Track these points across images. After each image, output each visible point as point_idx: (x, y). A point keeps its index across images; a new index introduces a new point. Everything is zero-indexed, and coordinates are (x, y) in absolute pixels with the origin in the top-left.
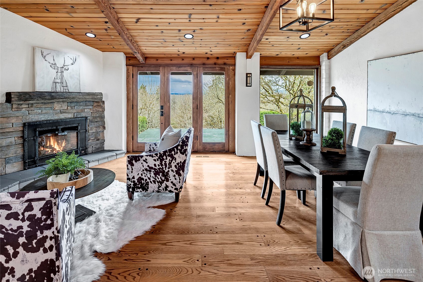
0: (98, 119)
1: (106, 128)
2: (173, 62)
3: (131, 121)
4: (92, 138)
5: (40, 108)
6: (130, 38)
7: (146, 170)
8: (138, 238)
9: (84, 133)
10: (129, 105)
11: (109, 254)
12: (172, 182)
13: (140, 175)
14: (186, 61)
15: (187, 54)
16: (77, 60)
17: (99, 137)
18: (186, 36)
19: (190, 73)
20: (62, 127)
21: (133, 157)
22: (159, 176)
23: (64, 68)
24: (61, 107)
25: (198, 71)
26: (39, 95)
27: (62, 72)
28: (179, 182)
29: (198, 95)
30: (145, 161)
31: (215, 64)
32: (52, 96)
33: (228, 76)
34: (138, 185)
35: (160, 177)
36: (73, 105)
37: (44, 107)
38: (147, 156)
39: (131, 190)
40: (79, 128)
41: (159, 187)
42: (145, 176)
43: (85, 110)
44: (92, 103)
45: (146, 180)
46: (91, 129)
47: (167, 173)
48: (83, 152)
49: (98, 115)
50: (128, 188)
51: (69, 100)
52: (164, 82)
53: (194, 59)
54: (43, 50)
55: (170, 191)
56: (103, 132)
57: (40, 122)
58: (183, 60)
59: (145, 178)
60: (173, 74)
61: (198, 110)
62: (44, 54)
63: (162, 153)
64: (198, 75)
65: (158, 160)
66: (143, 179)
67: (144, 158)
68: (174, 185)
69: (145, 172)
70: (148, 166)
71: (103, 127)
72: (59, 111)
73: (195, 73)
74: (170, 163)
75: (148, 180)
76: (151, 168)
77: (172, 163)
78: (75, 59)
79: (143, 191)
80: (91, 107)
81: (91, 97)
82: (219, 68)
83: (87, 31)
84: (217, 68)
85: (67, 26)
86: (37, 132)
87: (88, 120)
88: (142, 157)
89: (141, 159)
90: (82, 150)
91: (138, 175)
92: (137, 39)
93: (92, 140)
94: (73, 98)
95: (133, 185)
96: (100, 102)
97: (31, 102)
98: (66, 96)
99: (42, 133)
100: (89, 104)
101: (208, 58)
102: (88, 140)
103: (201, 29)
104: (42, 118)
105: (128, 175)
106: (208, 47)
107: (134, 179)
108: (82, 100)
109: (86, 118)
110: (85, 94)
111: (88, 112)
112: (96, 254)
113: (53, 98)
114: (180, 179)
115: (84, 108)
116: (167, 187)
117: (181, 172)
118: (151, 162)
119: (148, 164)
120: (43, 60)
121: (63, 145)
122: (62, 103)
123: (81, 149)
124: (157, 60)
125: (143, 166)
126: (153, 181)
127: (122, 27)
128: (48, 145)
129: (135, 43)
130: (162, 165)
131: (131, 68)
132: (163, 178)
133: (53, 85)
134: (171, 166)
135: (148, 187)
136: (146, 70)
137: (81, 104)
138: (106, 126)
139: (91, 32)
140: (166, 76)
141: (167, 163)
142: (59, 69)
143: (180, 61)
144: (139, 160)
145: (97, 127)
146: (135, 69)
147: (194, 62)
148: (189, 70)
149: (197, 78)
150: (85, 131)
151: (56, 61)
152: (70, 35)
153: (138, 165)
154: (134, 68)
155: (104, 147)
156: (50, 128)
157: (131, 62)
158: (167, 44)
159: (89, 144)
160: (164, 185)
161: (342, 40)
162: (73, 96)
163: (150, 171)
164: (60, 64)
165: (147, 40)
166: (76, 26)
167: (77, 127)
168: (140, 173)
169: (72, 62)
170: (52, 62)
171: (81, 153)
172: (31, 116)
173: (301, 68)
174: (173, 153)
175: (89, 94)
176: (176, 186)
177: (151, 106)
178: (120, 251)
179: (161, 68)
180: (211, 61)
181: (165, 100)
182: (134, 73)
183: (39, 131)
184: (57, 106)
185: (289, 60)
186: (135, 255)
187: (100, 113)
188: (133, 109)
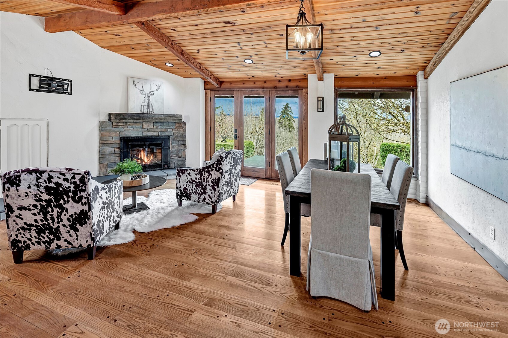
0: (180, 139)
1: (187, 147)
2: (245, 86)
3: (208, 143)
4: (174, 155)
5: (132, 126)
6: (198, 66)
7: (190, 181)
8: (166, 229)
9: (167, 150)
10: (207, 127)
11: (142, 233)
12: (209, 195)
13: (185, 186)
14: (258, 85)
15: (257, 78)
16: (162, 86)
17: (181, 155)
18: (247, 61)
19: (262, 96)
20: (148, 143)
21: (180, 169)
22: (199, 188)
23: (151, 93)
24: (149, 126)
25: (270, 94)
26: (130, 116)
27: (149, 97)
28: (215, 196)
29: (271, 120)
30: (189, 174)
31: (287, 87)
32: (140, 117)
33: (301, 100)
34: (184, 193)
35: (199, 190)
36: (158, 125)
37: (135, 125)
38: (190, 170)
39: (179, 197)
40: (163, 145)
41: (199, 198)
42: (189, 187)
43: (168, 129)
44: (174, 124)
45: (189, 190)
46: (173, 147)
47: (205, 186)
48: (166, 166)
49: (179, 135)
50: (177, 195)
51: (154, 121)
52: (237, 106)
53: (265, 82)
54: (135, 80)
55: (208, 203)
56: (184, 150)
57: (132, 137)
58: (255, 83)
59: (189, 189)
60: (246, 97)
61: (270, 135)
62: (135, 83)
63: (201, 169)
64: (270, 98)
65: (198, 175)
66: (187, 189)
67: (188, 172)
68: (210, 198)
69: (189, 183)
70: (191, 179)
71: (184, 146)
72: (147, 129)
73: (267, 97)
74: (207, 179)
75: (191, 191)
76: (193, 181)
77: (209, 178)
78: (159, 86)
79: (187, 199)
80: (173, 127)
81: (171, 118)
82: (292, 92)
83: (166, 62)
84: (290, 91)
85: (150, 59)
86: (130, 146)
87: (171, 139)
88: (187, 170)
89: (186, 172)
90: (165, 165)
91: (184, 185)
92: (207, 66)
93: (174, 157)
94: (156, 119)
95: (180, 193)
96: (182, 123)
97: (124, 121)
98: (151, 116)
99: (133, 147)
100: (171, 125)
101: (280, 81)
102: (171, 157)
103: (256, 54)
104: (133, 134)
105: (177, 185)
106: (273, 70)
107: (181, 188)
108: (164, 121)
109: (169, 136)
110: (167, 116)
111: (170, 131)
112: (134, 231)
113: (140, 118)
114: (215, 194)
115: (167, 128)
116: (205, 199)
117: (216, 187)
118: (193, 176)
119: (191, 177)
120: (135, 88)
121: (151, 158)
122: (149, 123)
123: (164, 163)
124: (231, 84)
125: (187, 178)
126: (195, 192)
127: (187, 58)
128: (140, 157)
129: (205, 69)
130: (201, 179)
131: (208, 91)
132: (202, 191)
133: (142, 108)
134: (208, 181)
135: (191, 197)
136: (221, 93)
137: (165, 124)
138: (187, 145)
139: (169, 63)
140: (240, 99)
141: (205, 178)
142: (147, 94)
143: (251, 85)
144: (185, 173)
145: (178, 146)
146: (213, 93)
147: (266, 85)
148: (261, 93)
149: (269, 102)
150: (167, 148)
151: (144, 88)
152: (155, 65)
153: (184, 177)
154: (211, 91)
155: (185, 165)
156: (139, 143)
157: (208, 86)
158: (233, 69)
159: (172, 160)
160: (202, 197)
161: (432, 56)
162: (156, 117)
163: (193, 183)
164: (147, 90)
165: (214, 67)
166: (156, 58)
167: (161, 144)
168: (186, 184)
169: (157, 88)
170: (141, 89)
171: (164, 167)
172: (125, 132)
173: (391, 91)
174: (210, 169)
175: (169, 116)
176: (212, 199)
177: (261, 131)
178: (149, 233)
179: (235, 92)
180: (282, 84)
181: (239, 124)
182: (212, 97)
183: (131, 145)
184: (145, 126)
185: (374, 81)
186: (156, 237)
187: (181, 133)
188: (210, 131)
